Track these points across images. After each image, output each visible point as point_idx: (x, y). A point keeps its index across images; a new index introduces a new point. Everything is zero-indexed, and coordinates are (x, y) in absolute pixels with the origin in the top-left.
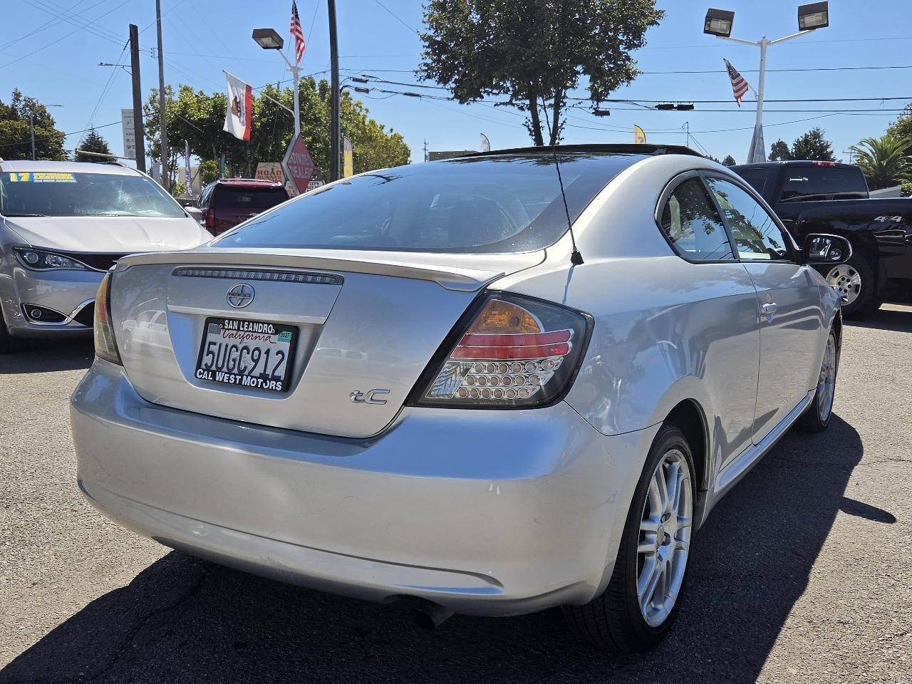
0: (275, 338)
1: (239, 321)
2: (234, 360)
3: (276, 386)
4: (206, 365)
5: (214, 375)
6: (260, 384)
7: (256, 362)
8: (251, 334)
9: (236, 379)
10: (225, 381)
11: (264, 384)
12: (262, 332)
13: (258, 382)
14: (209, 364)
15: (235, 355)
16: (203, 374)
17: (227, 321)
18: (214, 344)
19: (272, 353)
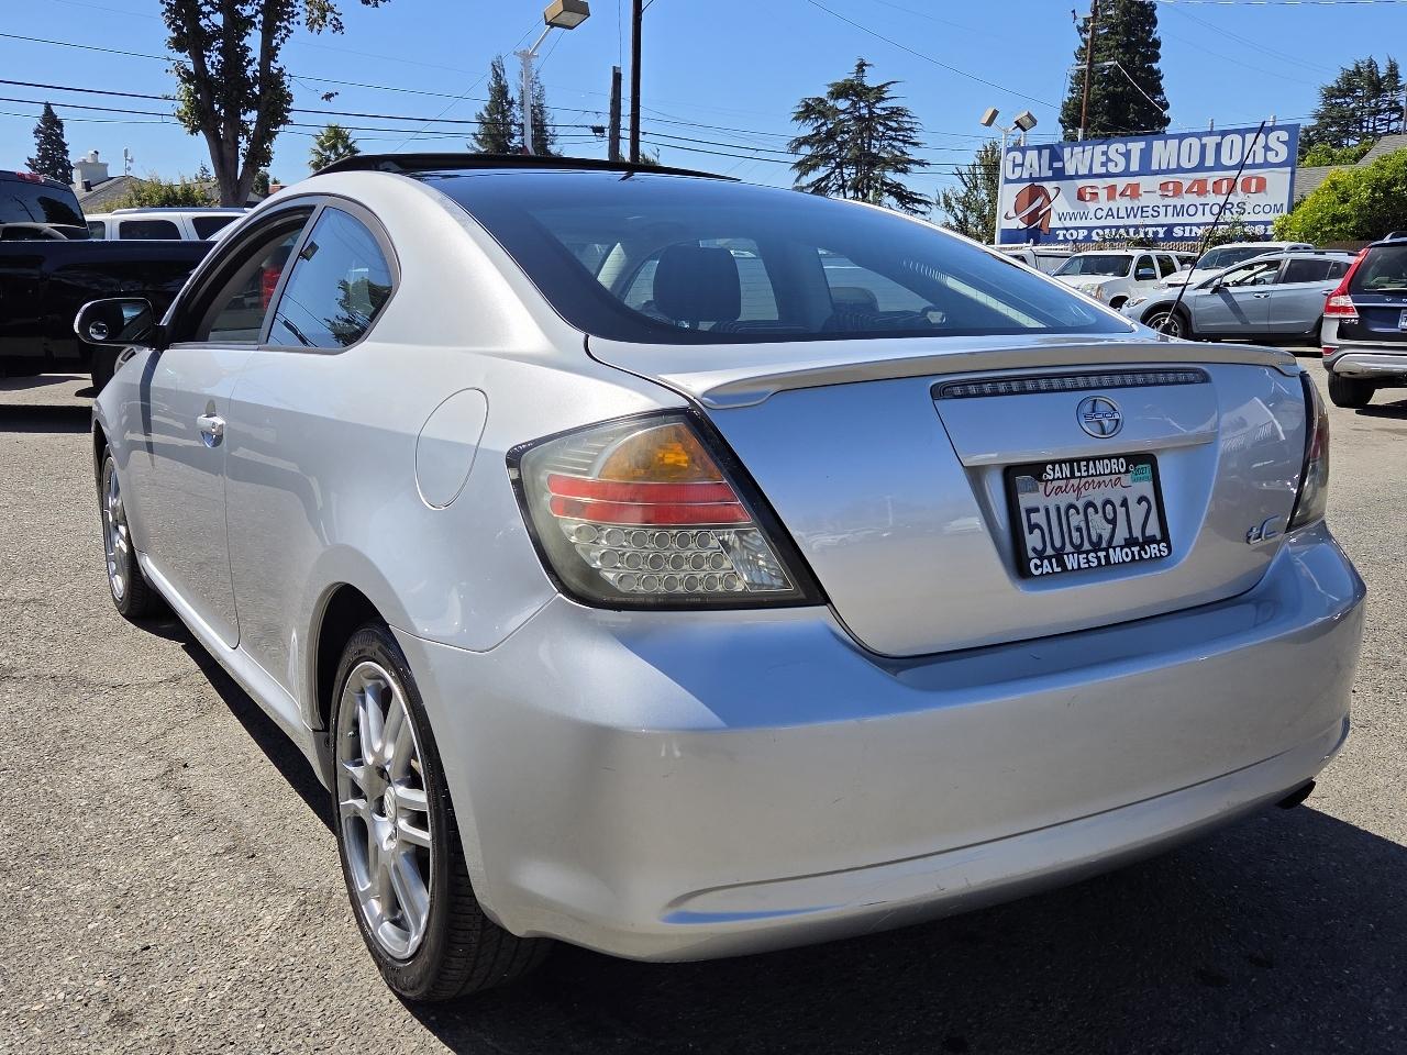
0: (1126, 479)
1: (1070, 461)
2: (1079, 529)
3: (1160, 551)
4: (1034, 549)
5: (1061, 563)
6: (1136, 553)
7: (1113, 522)
8: (1090, 479)
9: (1098, 558)
10: (1082, 566)
11: (1143, 552)
12: (1111, 473)
13: (1133, 553)
14: (1039, 547)
15: (1076, 520)
16: (1042, 566)
17: (1050, 466)
18: (1036, 510)
19: (1132, 503)
